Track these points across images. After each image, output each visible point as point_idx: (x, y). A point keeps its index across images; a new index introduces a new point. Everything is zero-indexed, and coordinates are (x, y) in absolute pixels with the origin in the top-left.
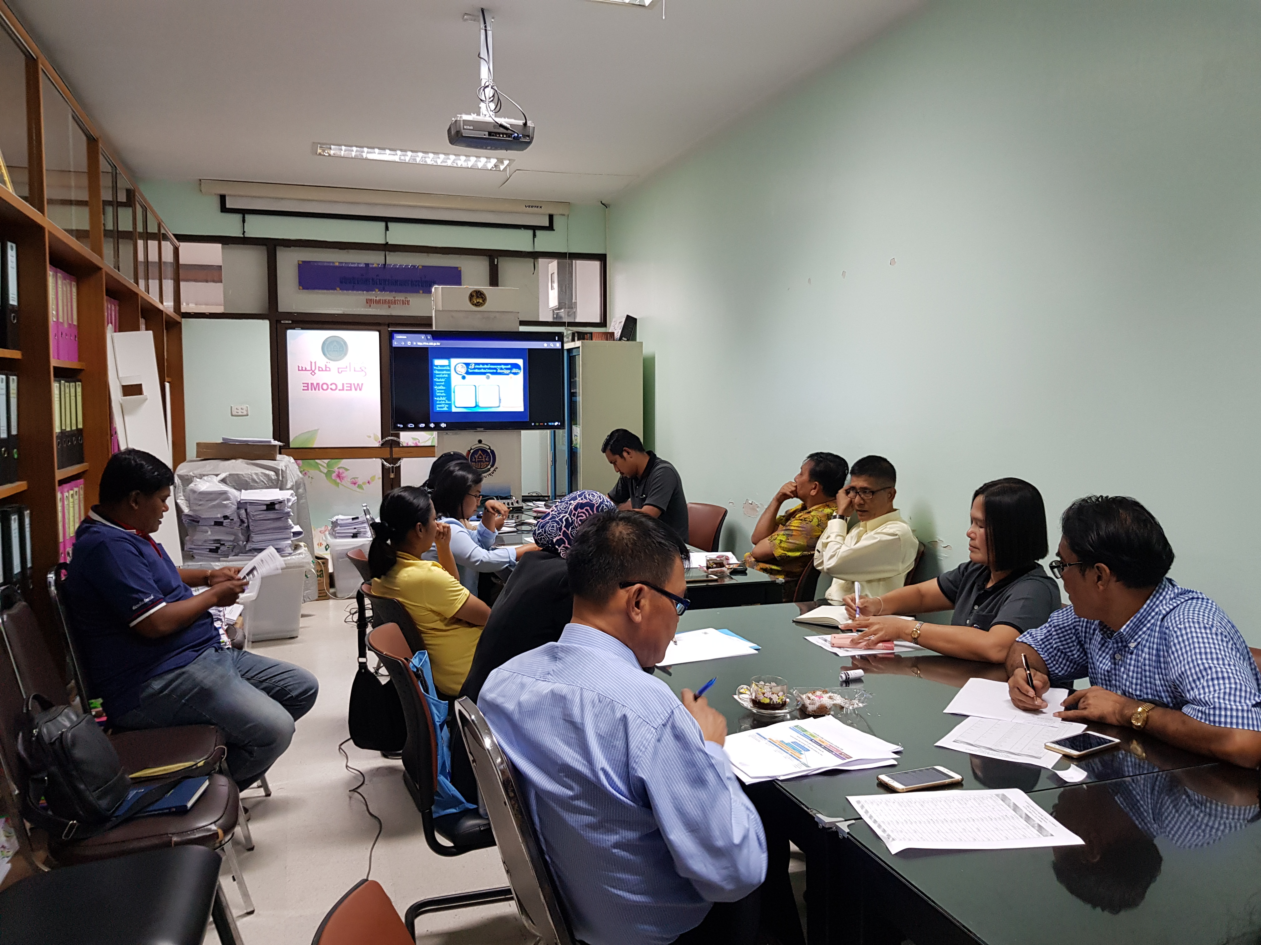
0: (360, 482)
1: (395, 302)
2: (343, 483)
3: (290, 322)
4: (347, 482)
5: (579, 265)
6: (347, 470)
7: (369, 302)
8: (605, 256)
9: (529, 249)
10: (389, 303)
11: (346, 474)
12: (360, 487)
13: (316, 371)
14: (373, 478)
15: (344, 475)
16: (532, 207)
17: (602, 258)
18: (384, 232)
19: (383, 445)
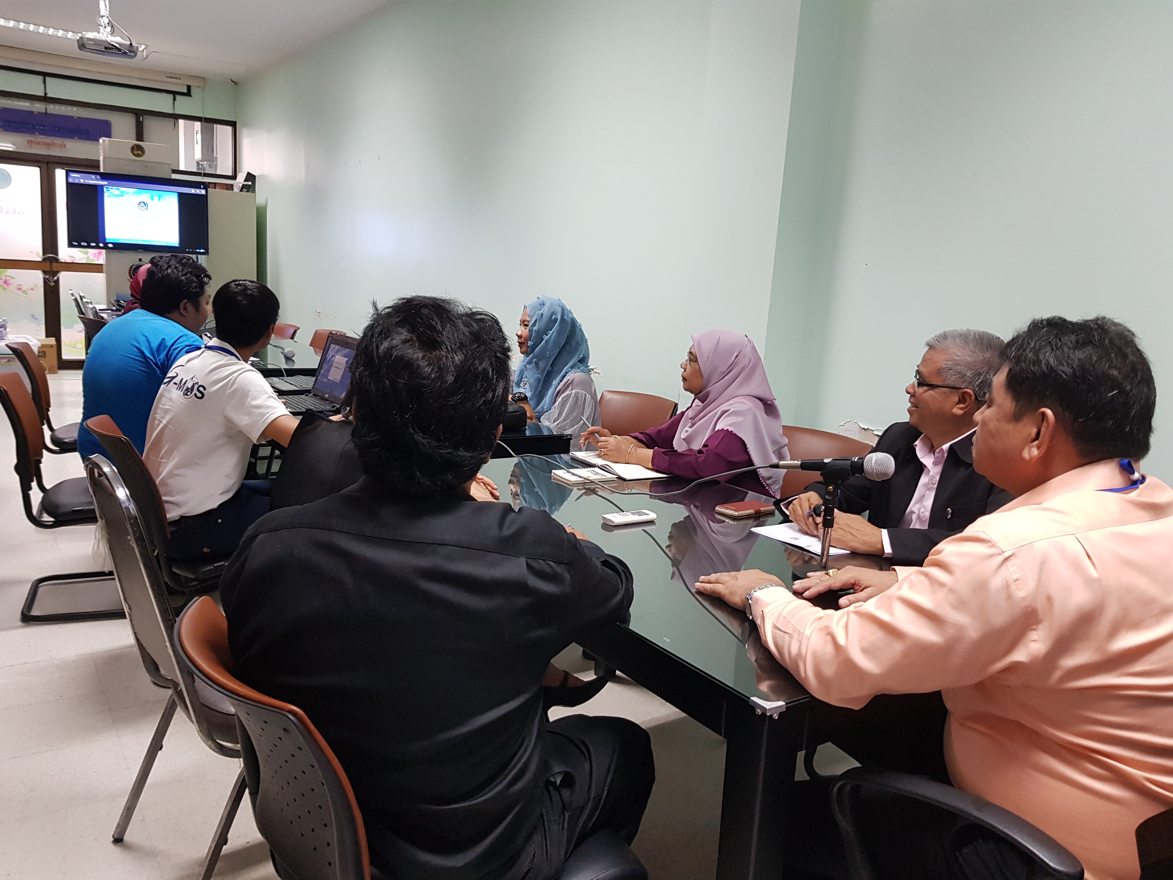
0: (24, 288)
1: (53, 145)
2: (10, 288)
4: (13, 287)
5: (218, 128)
6: (14, 278)
7: (30, 142)
8: (235, 122)
9: (170, 111)
10: (48, 145)
11: (12, 281)
12: (24, 292)
14: (36, 286)
15: (10, 282)
16: (172, 78)
17: (233, 124)
18: (43, 85)
19: (44, 260)
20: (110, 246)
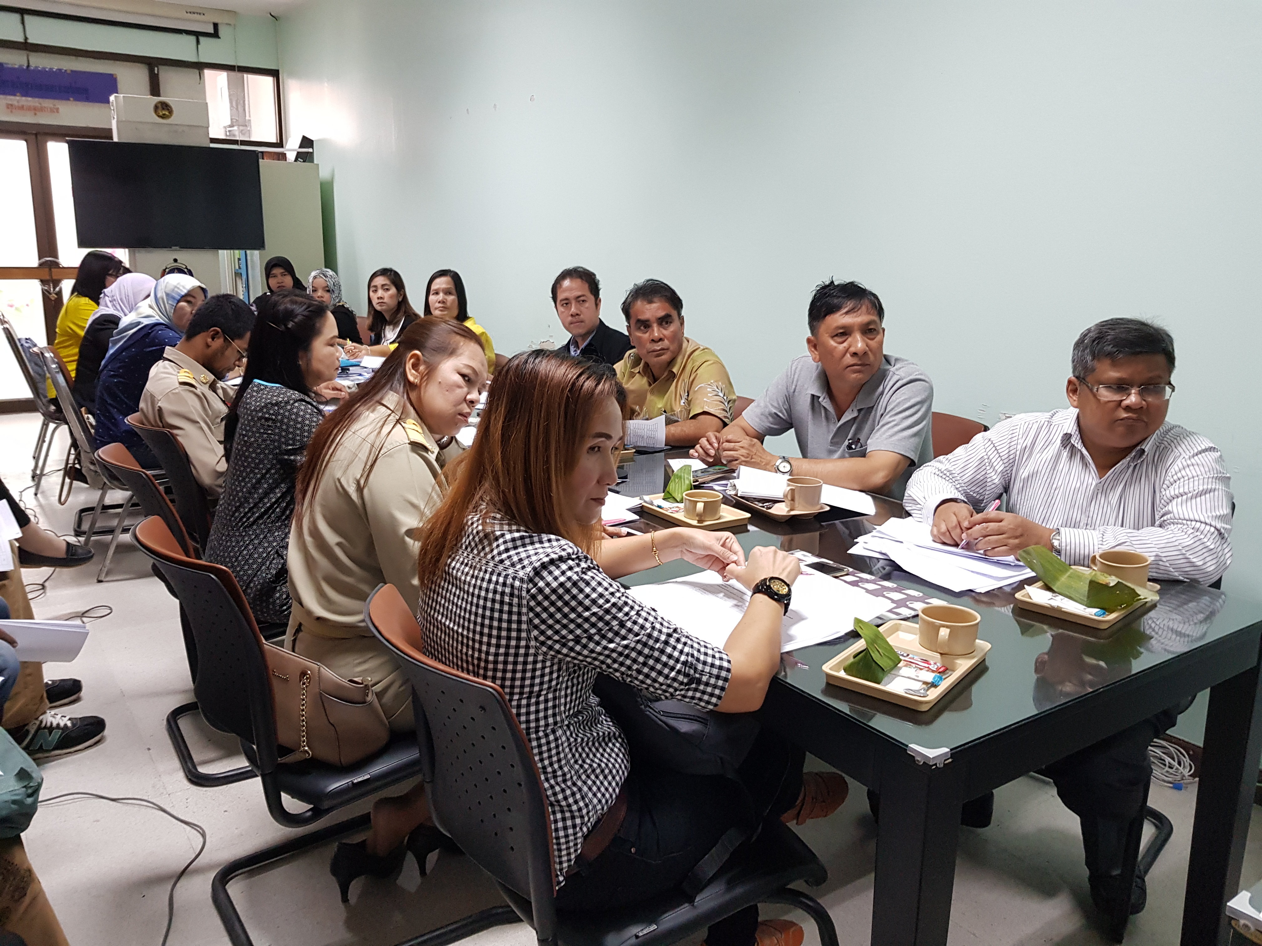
0: (18, 304)
1: (42, 109)
5: (251, 79)
7: (10, 107)
8: (278, 71)
9: (192, 58)
10: (35, 110)
12: (17, 309)
14: (32, 300)
16: (194, 13)
17: (274, 74)
18: (21, 27)
19: (41, 265)
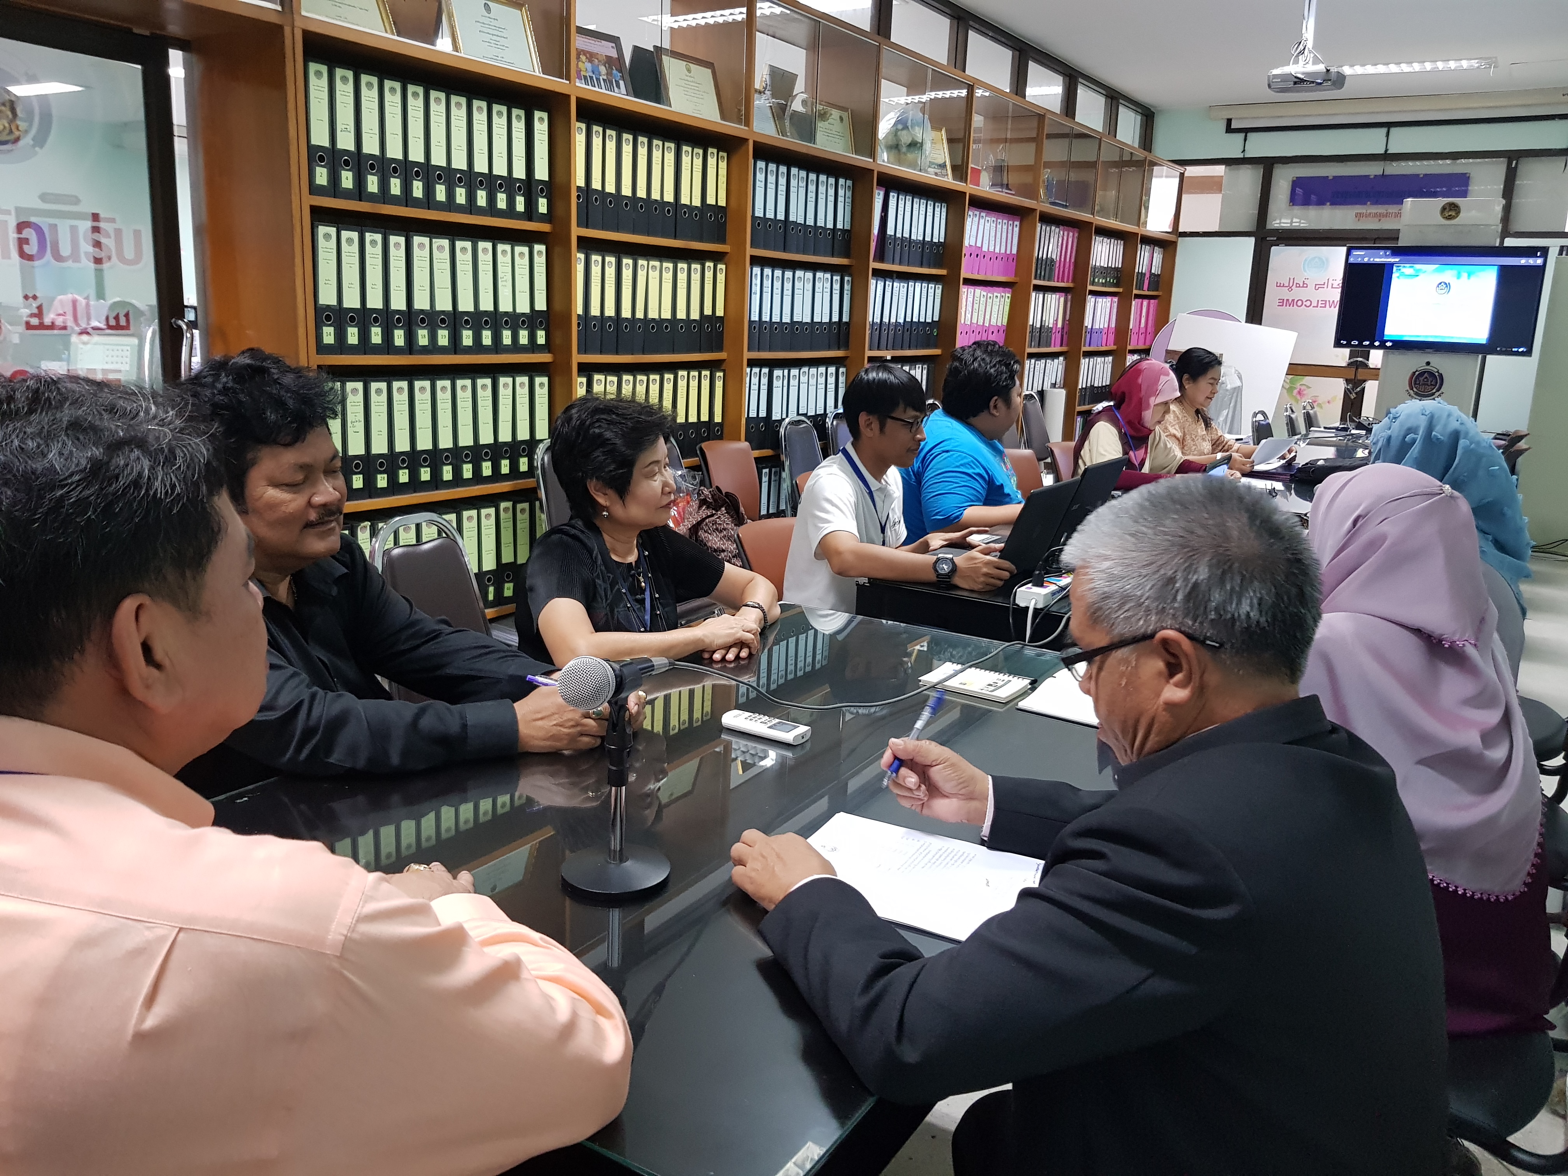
0: (1320, 400)
2: (1303, 400)
3: (1275, 239)
6: (1309, 387)
10: (1379, 216)
11: (1306, 391)
13: (1294, 287)
14: (1335, 398)
18: (1385, 139)
19: (1350, 365)
20: (1389, 344)
